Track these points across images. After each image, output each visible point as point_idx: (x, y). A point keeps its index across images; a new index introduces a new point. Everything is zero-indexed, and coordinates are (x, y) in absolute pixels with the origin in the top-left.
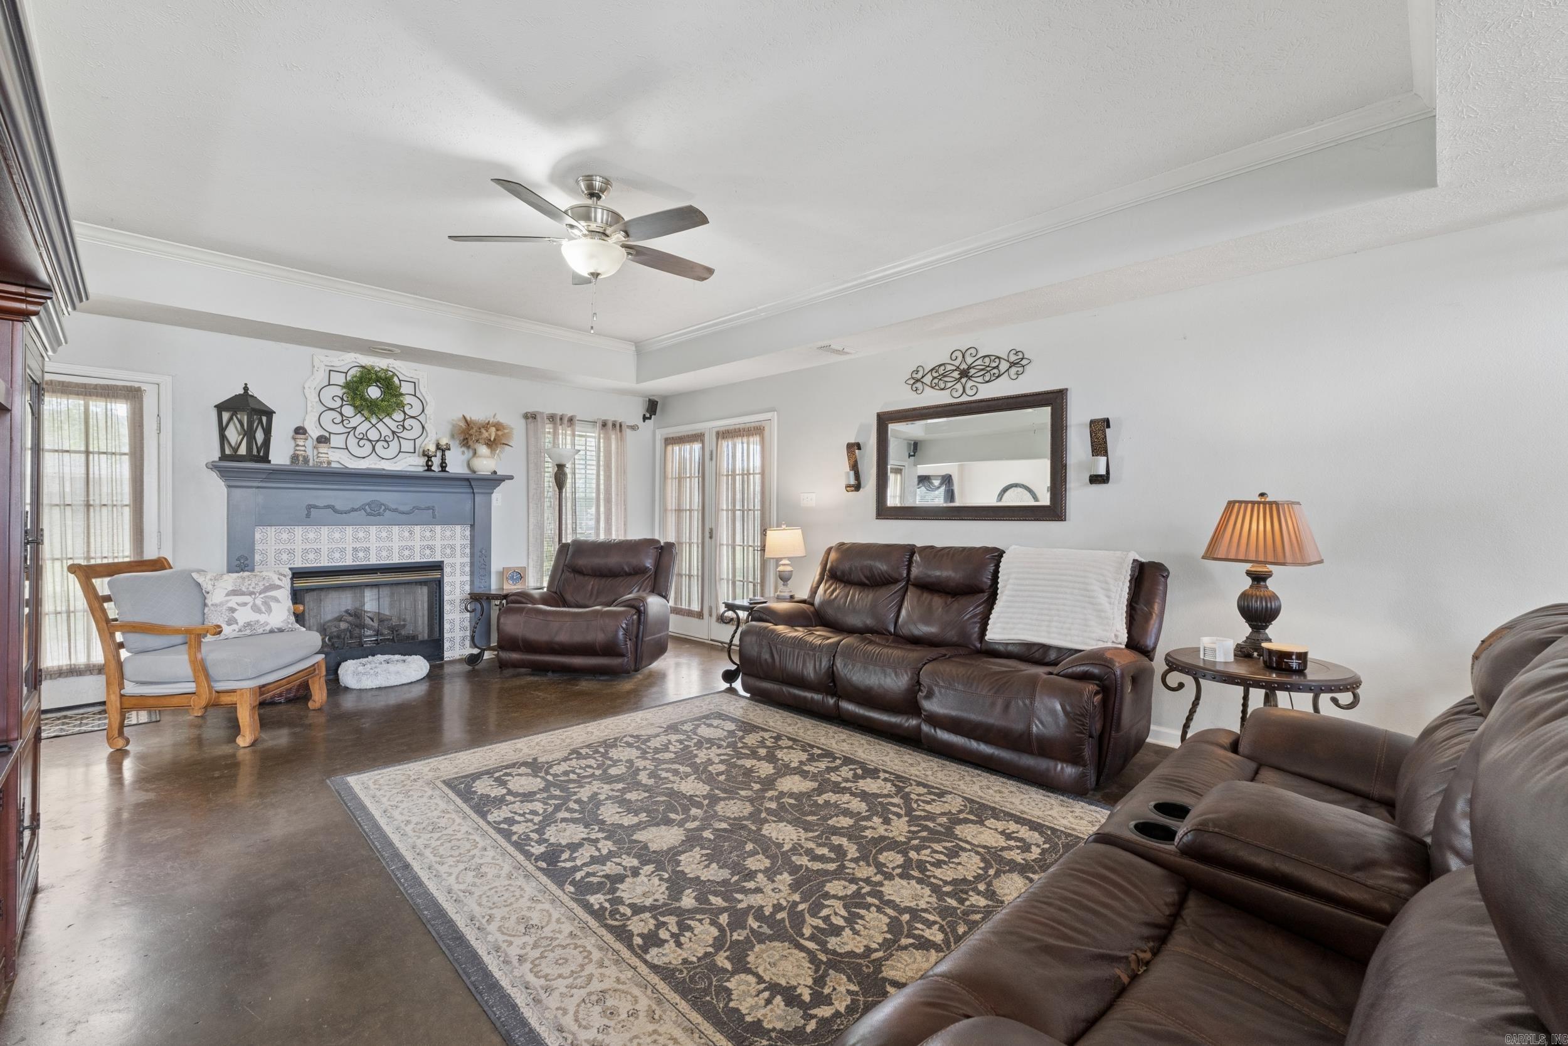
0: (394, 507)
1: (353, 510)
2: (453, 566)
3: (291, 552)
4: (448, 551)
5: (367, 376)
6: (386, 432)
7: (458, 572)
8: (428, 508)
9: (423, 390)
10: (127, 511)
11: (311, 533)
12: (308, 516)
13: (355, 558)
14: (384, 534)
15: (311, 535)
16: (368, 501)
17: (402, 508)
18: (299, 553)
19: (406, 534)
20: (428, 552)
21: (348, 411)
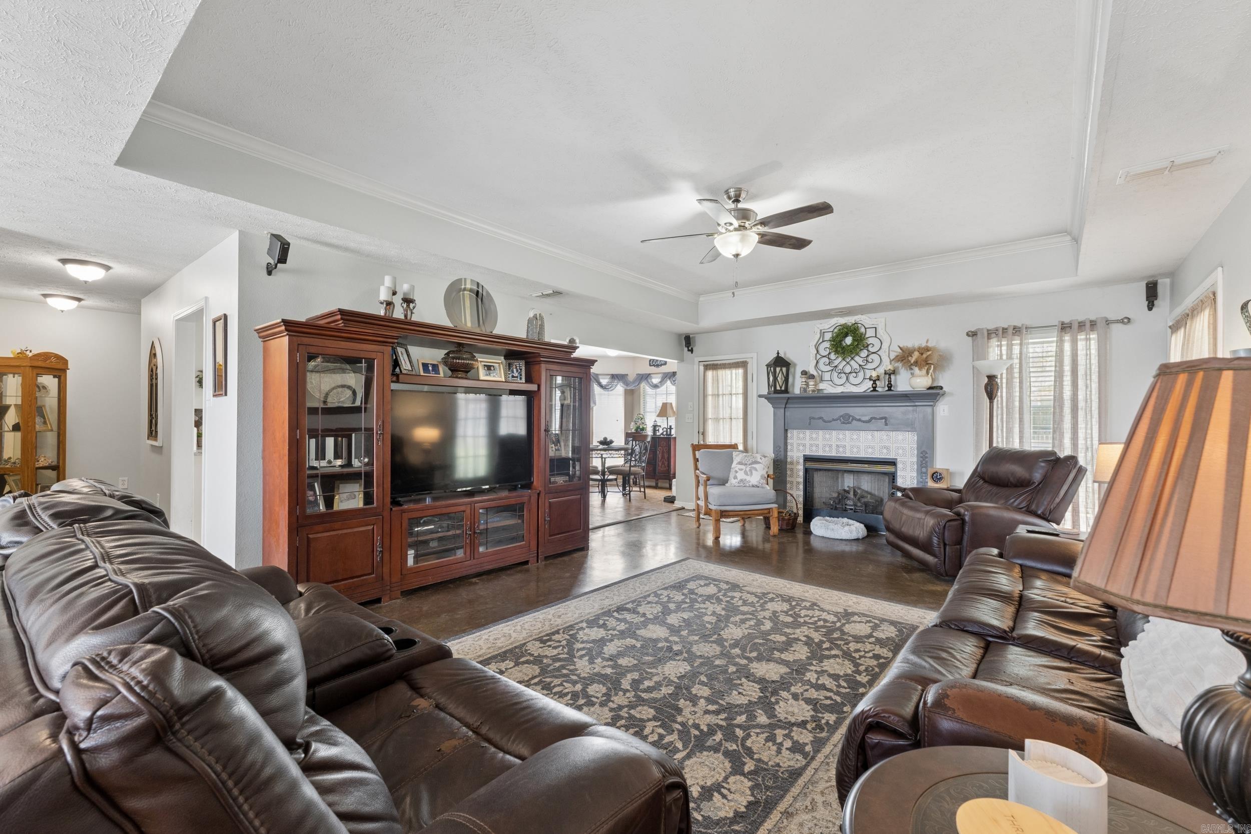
0: (858, 418)
1: (834, 420)
2: (904, 463)
3: (804, 445)
4: (901, 451)
5: (846, 331)
6: (856, 366)
7: (908, 468)
8: (882, 418)
9: (881, 333)
10: (742, 420)
11: (814, 434)
12: (810, 424)
13: (838, 451)
14: (855, 437)
15: (814, 436)
16: (842, 414)
17: (864, 419)
18: (808, 446)
19: (870, 437)
20: (885, 451)
21: (833, 356)
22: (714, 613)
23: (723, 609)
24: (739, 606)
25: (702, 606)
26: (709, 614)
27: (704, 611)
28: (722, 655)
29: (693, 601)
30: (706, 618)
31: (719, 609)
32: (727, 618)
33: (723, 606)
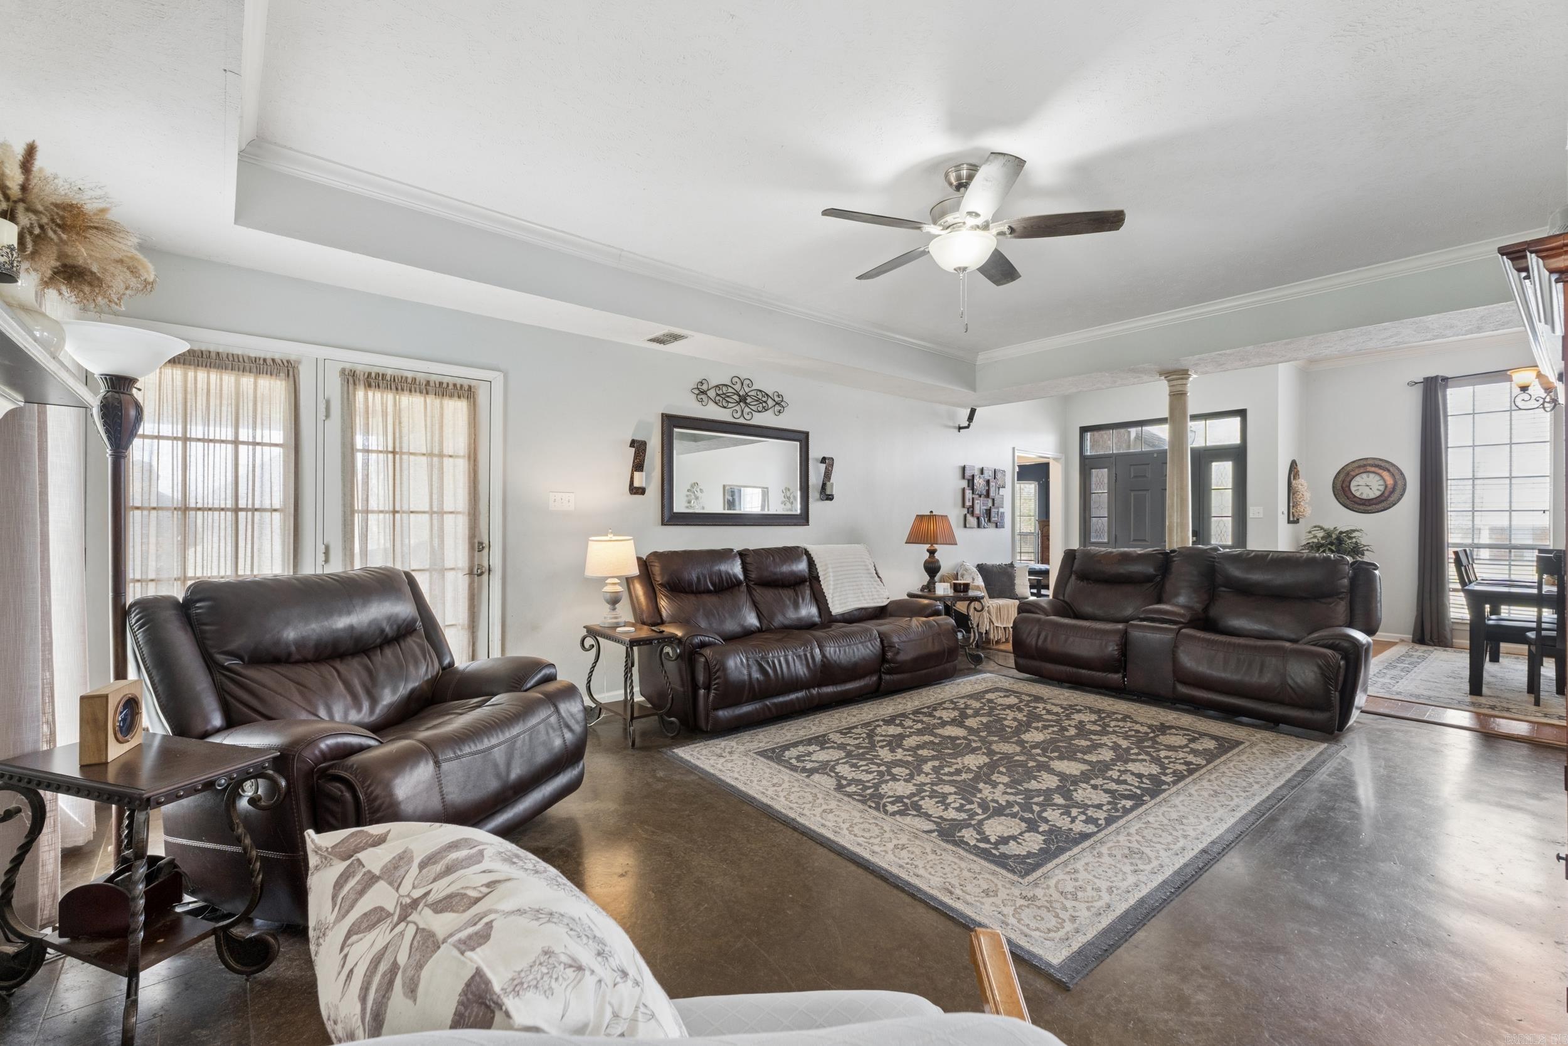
22: (994, 785)
23: (980, 791)
24: (955, 793)
25: (1011, 798)
26: (1001, 785)
27: (1009, 790)
28: (991, 743)
29: (1027, 807)
30: (1006, 779)
31: (986, 791)
32: (977, 778)
33: (979, 795)
